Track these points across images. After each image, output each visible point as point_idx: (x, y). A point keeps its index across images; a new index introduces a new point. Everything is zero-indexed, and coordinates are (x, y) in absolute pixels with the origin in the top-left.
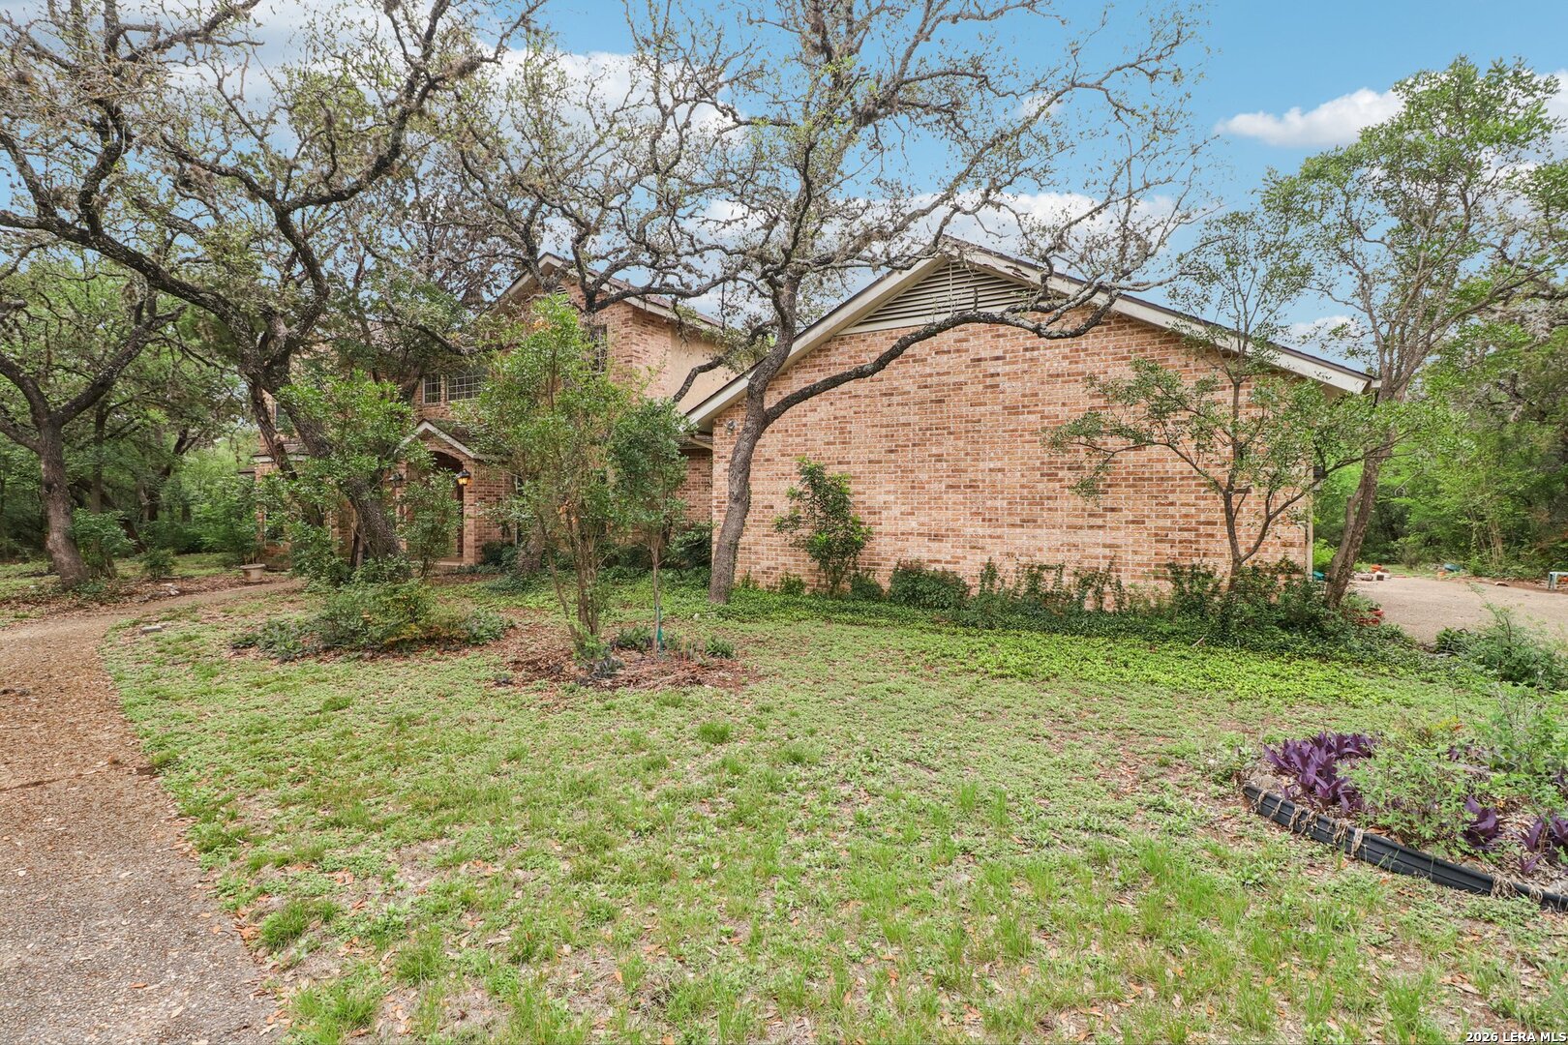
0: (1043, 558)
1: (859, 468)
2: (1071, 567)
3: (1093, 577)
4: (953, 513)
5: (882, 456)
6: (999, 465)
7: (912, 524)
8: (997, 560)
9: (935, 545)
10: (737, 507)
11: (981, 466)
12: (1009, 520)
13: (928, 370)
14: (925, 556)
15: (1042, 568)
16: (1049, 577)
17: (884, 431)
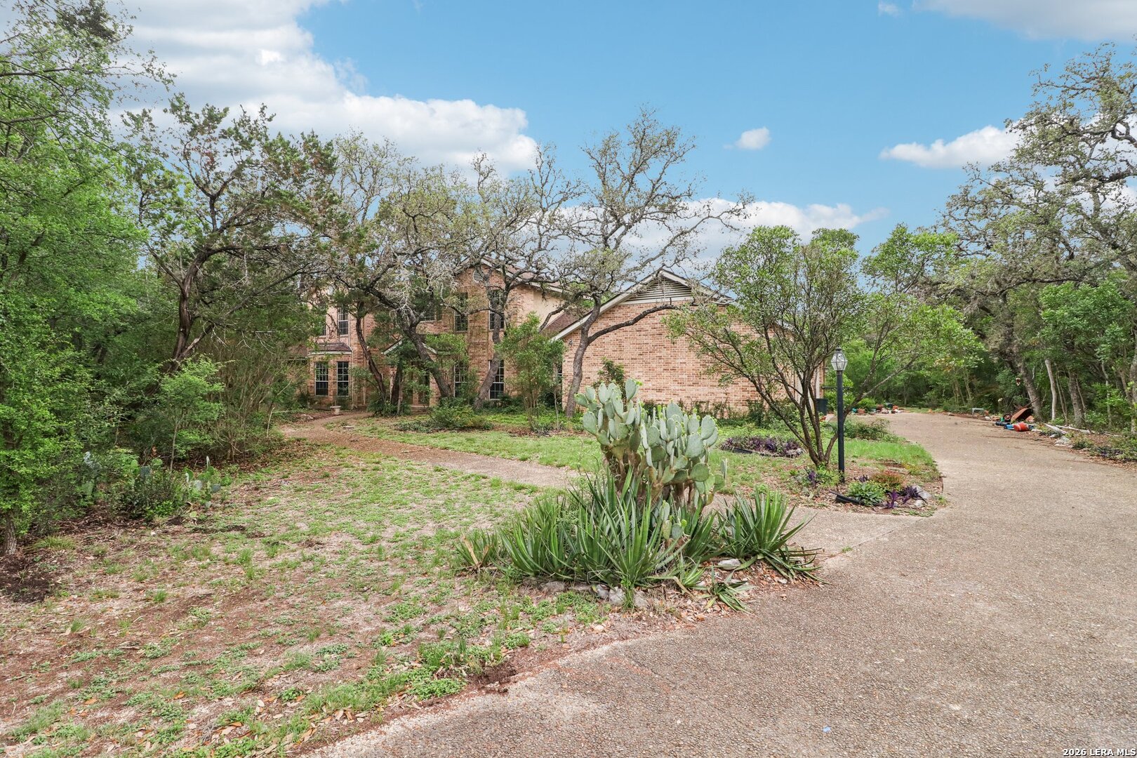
0: (701, 398)
1: (627, 362)
2: (712, 402)
3: (720, 406)
4: (666, 380)
5: (637, 356)
6: (684, 361)
7: (650, 385)
8: (683, 400)
9: (659, 394)
10: (577, 378)
11: (677, 361)
12: (688, 383)
13: (655, 321)
14: (655, 398)
15: (701, 402)
16: (704, 406)
17: (638, 346)
